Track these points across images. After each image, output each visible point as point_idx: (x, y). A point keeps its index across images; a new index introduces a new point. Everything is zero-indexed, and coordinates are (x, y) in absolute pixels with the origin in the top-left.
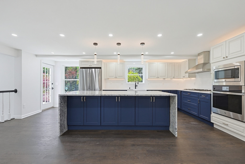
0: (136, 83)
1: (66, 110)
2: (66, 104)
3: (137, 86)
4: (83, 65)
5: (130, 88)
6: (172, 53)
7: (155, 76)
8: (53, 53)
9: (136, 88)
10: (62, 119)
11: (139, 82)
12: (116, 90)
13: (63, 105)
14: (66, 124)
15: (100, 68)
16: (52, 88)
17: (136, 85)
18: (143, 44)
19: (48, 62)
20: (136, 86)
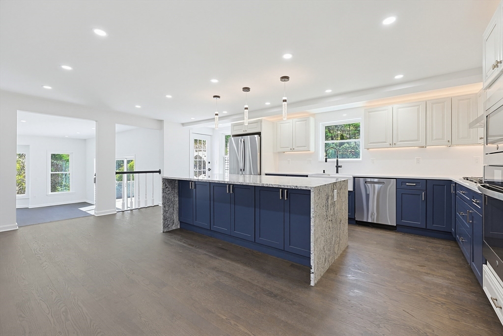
0: (337, 160)
1: (177, 199)
2: (176, 191)
3: (341, 167)
4: (235, 130)
5: (324, 171)
6: (399, 77)
7: (385, 142)
8: (193, 119)
9: (337, 172)
10: (167, 209)
11: (329, 158)
12: (287, 175)
13: (169, 192)
14: (175, 218)
15: (259, 134)
16: (209, 169)
17: (339, 165)
18: (286, 79)
19: (200, 130)
20: (338, 167)
